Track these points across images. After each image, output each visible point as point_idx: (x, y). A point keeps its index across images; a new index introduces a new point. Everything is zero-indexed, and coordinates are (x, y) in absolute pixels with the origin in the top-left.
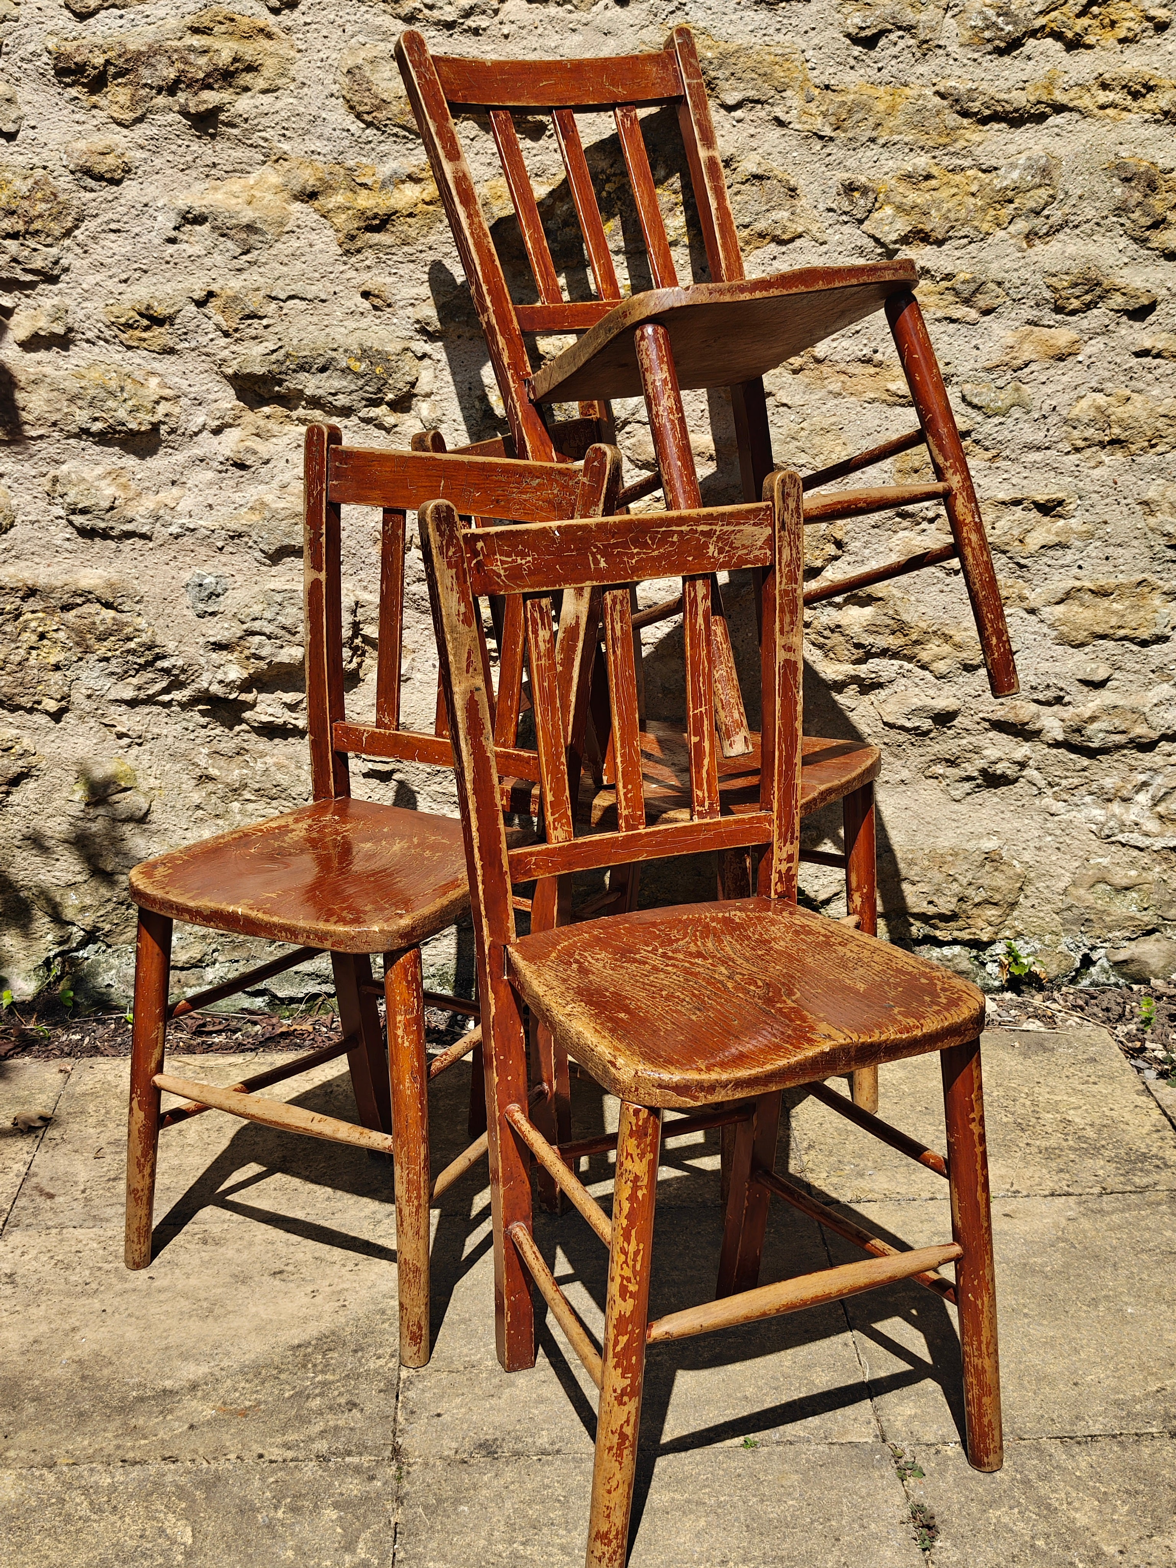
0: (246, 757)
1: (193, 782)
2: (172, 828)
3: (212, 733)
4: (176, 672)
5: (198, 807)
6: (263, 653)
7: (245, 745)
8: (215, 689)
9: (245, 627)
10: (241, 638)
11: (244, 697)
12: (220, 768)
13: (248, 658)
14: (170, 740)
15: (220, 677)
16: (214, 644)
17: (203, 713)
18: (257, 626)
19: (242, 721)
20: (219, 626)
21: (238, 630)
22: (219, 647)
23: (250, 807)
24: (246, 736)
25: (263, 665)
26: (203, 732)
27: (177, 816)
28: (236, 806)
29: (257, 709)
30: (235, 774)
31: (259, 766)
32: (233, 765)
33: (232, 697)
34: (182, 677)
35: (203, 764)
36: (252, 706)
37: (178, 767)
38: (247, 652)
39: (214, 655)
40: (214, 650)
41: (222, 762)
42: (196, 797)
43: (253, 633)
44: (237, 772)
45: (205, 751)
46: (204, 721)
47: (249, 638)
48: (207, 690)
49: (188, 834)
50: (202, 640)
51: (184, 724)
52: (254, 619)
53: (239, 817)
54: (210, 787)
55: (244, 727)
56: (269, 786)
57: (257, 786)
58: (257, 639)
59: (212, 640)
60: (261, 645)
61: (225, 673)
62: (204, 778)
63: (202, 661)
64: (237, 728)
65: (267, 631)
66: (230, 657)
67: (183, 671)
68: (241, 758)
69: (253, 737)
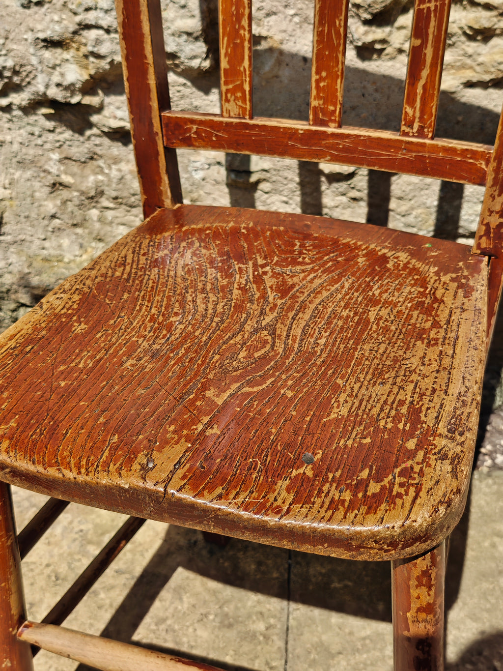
0: (101, 163)
1: (48, 190)
2: (29, 238)
3: (61, 137)
4: (7, 74)
5: (53, 217)
6: (103, 50)
7: (98, 150)
8: (54, 93)
9: (78, 19)
10: (75, 33)
11: (87, 100)
12: (73, 175)
13: (86, 56)
14: (16, 147)
15: (56, 78)
16: (45, 40)
17: (48, 117)
18: (91, 17)
19: (91, 125)
20: (48, 18)
21: (70, 24)
22: (51, 43)
23: (110, 214)
24: (98, 141)
25: (104, 64)
26: (51, 136)
27: (33, 226)
28: (94, 213)
29: (106, 112)
30: (91, 181)
31: (114, 173)
32: (87, 171)
33: (75, 100)
34: (16, 79)
35: (54, 170)
36: (99, 109)
37: (29, 174)
38: (84, 50)
39: (47, 54)
40: (46, 47)
41: (75, 168)
42: (50, 206)
43: (88, 27)
44: (92, 178)
45: (55, 156)
46: (50, 125)
47: (85, 33)
48: (45, 94)
49: (47, 244)
50: (30, 36)
51: (29, 128)
52: (88, 9)
53: (97, 225)
54: (65, 194)
55: (95, 131)
56: (125, 194)
57: (114, 194)
58: (93, 34)
59: (42, 36)
60: (98, 42)
61: (62, 75)
62: (56, 186)
63: (34, 61)
64: (88, 133)
65: (104, 23)
66: (66, 55)
67: (16, 73)
68: (95, 163)
69: (106, 141)
